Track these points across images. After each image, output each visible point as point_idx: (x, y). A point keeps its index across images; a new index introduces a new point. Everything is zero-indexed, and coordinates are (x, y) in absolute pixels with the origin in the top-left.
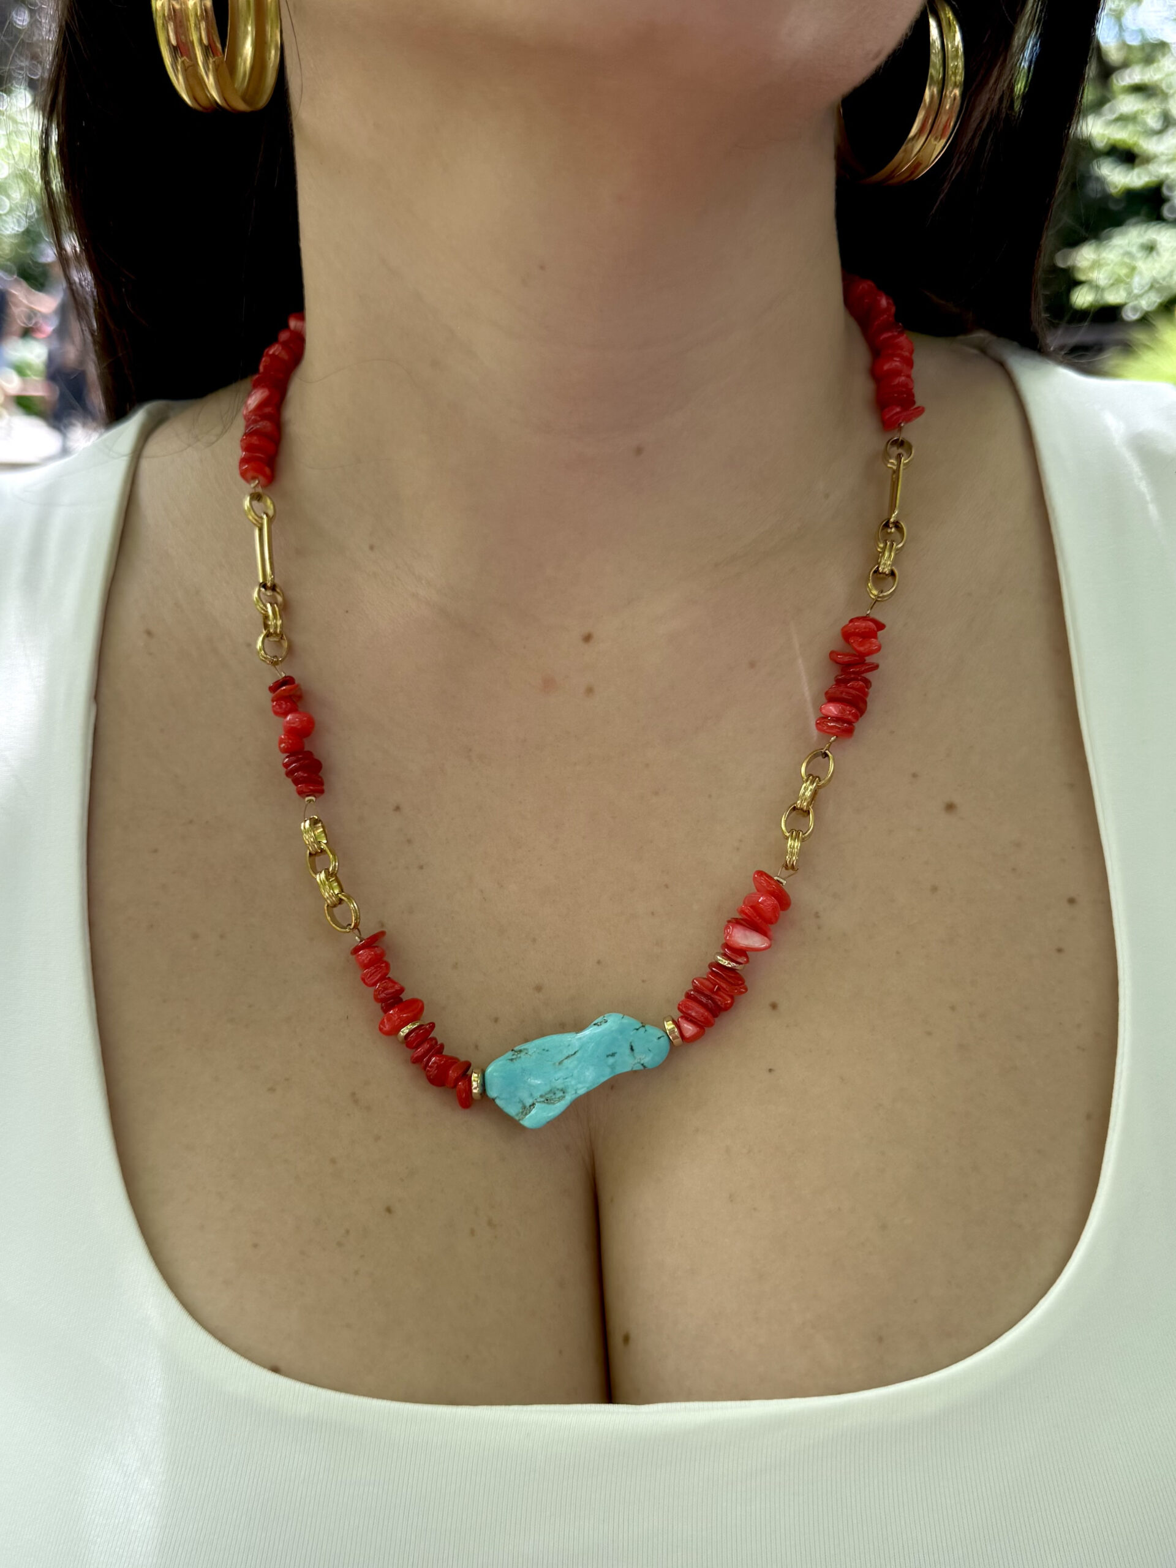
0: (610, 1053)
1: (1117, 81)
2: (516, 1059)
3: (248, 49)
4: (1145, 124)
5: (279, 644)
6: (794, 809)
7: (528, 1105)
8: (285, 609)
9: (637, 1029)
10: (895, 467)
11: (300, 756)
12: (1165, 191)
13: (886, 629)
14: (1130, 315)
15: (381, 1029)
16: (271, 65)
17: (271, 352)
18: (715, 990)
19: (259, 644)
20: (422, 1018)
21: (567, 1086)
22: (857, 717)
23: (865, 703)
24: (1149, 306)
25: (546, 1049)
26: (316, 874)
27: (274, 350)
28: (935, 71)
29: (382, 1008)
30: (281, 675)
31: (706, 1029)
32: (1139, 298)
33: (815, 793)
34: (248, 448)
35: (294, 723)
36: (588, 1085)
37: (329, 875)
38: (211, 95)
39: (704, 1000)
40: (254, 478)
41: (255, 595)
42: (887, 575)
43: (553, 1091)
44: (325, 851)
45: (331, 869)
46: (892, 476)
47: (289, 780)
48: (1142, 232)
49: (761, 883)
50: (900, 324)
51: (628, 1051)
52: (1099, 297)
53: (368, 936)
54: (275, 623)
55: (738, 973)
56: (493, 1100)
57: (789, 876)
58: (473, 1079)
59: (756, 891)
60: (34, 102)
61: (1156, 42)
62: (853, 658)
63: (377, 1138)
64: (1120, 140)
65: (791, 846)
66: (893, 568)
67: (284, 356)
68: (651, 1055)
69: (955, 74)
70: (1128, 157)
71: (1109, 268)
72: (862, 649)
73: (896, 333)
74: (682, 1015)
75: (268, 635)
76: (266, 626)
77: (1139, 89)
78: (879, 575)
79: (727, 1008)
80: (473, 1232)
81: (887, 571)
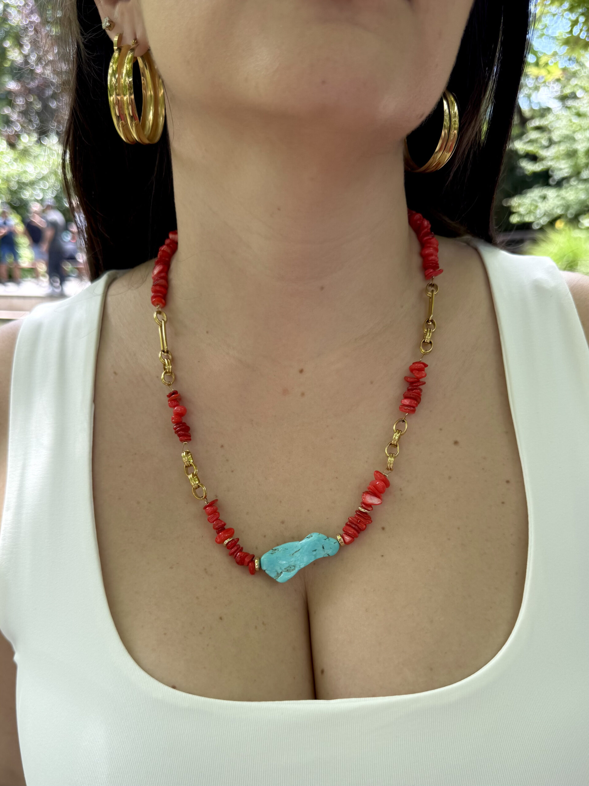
0: (314, 550)
1: (529, 125)
2: (273, 553)
3: (151, 116)
4: (541, 143)
5: (171, 376)
6: (391, 444)
7: (279, 573)
8: (173, 361)
9: (325, 539)
10: (431, 296)
11: (181, 425)
12: (550, 173)
13: (428, 367)
14: (535, 227)
15: (216, 541)
16: (161, 124)
17: (162, 249)
18: (358, 522)
19: (162, 377)
20: (233, 537)
21: (296, 564)
22: (417, 405)
23: (420, 399)
24: (543, 223)
25: (286, 548)
26: (188, 475)
27: (164, 248)
28: (446, 123)
29: (216, 532)
30: (172, 390)
31: (355, 538)
32: (540, 220)
33: (399, 438)
34: (154, 291)
35: (178, 411)
36: (304, 564)
37: (194, 475)
38: (134, 137)
39: (354, 526)
40: (158, 304)
41: (160, 355)
42: (428, 343)
43: (290, 567)
44: (192, 465)
45: (195, 473)
46: (429, 300)
47: (176, 435)
48: (540, 191)
49: (377, 476)
50: (433, 233)
51: (322, 549)
52: (522, 219)
53: (211, 501)
54: (169, 367)
55: (368, 515)
56: (265, 571)
57: (389, 473)
58: (255, 562)
59: (375, 479)
60: (59, 141)
61: (545, 108)
62: (414, 380)
63: (216, 588)
64: (530, 151)
65: (390, 460)
66: (431, 340)
67: (169, 251)
68: (332, 550)
69: (455, 124)
70: (533, 158)
71: (526, 206)
72: (418, 376)
73: (431, 237)
74: (344, 532)
75: (166, 373)
76: (165, 369)
77: (539, 128)
78: (425, 343)
79: (363, 530)
80: (256, 627)
81: (428, 341)
